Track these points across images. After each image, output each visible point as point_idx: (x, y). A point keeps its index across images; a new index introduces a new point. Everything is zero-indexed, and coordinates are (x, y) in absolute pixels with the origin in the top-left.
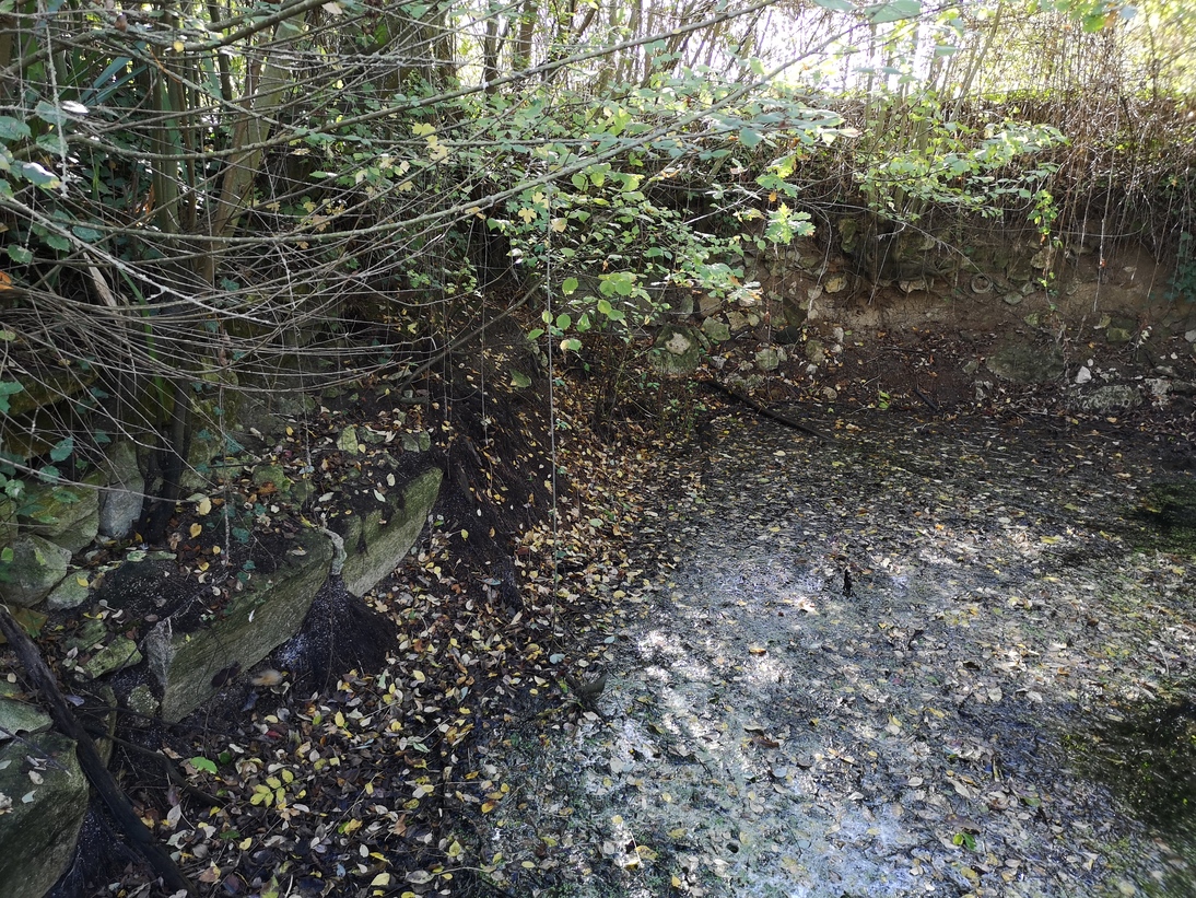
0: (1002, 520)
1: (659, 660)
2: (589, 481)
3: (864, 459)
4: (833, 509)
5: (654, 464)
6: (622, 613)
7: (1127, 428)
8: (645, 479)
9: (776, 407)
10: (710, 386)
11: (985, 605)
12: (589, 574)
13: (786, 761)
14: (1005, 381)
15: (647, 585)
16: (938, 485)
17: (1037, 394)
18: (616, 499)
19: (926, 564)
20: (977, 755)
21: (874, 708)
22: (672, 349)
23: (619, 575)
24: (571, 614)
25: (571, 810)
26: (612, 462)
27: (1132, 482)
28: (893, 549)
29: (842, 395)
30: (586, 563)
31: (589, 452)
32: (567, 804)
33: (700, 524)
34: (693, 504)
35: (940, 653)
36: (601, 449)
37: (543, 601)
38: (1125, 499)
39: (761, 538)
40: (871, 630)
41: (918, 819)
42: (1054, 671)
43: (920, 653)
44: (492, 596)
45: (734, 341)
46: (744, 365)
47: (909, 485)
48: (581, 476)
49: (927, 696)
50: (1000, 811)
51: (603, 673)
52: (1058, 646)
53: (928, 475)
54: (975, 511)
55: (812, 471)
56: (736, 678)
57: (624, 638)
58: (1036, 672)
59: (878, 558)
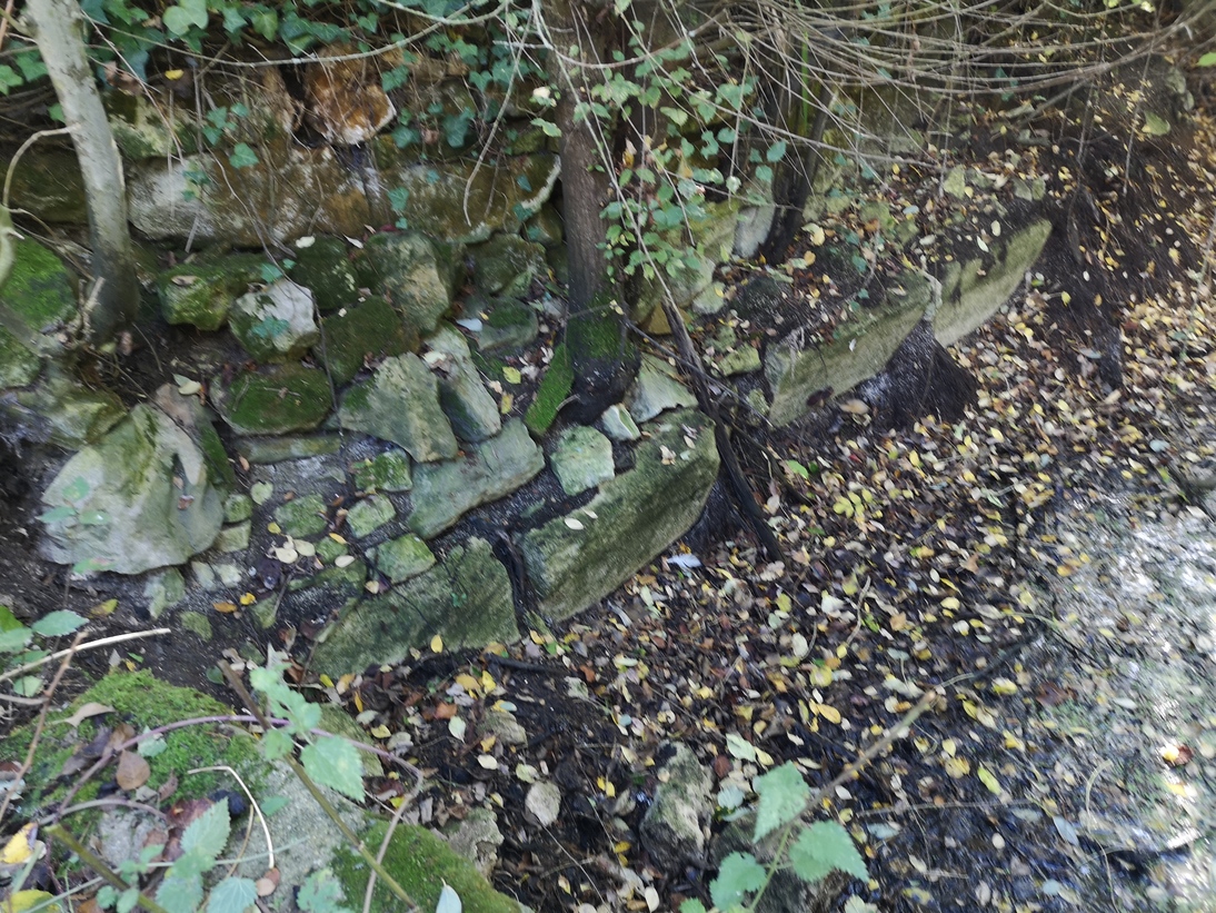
37: (1147, 383)
44: (1088, 368)
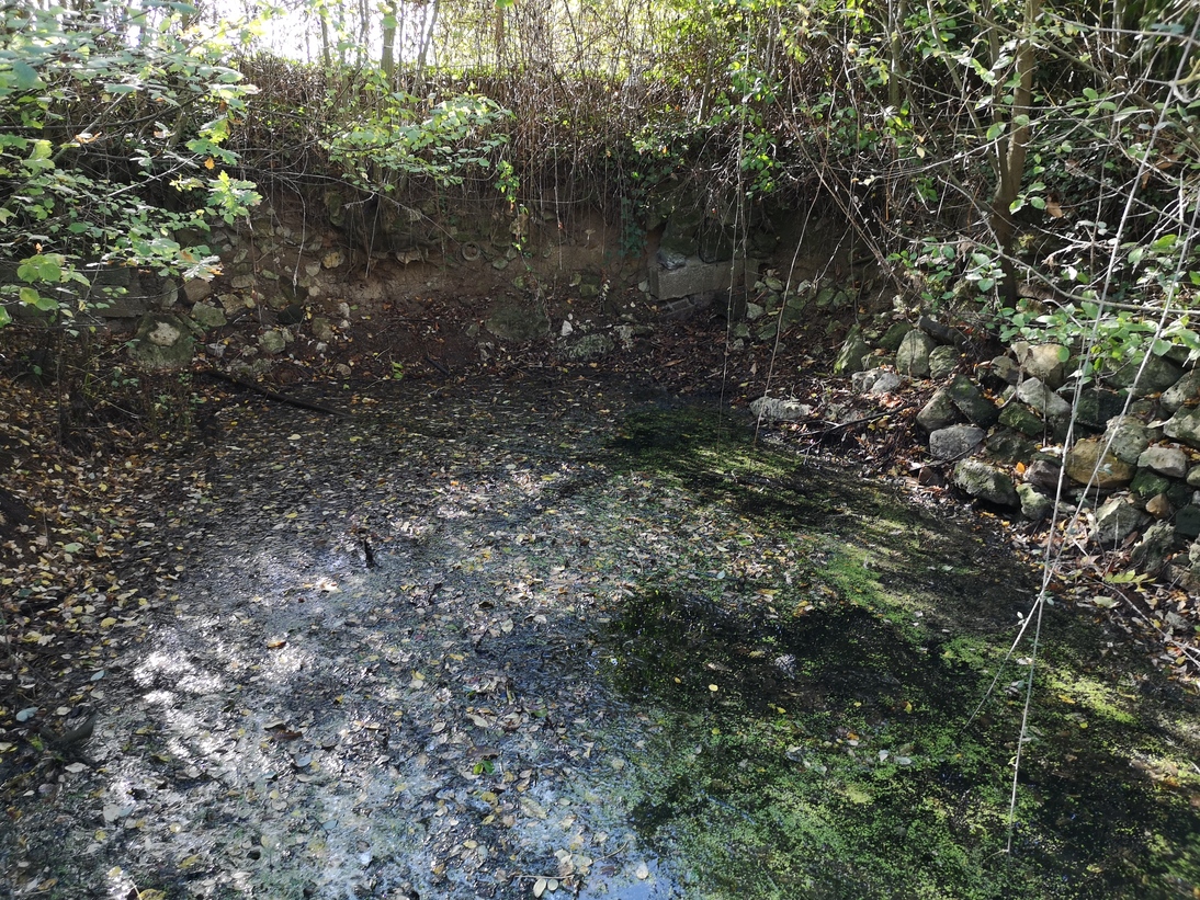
0: (509, 467)
1: (161, 682)
2: (60, 501)
3: (382, 430)
4: (353, 484)
5: (148, 470)
6: (113, 642)
7: (605, 371)
8: (136, 489)
9: (289, 390)
10: (210, 377)
11: (497, 547)
12: (67, 609)
13: (310, 748)
14: (505, 341)
15: (144, 603)
16: (452, 444)
17: (532, 350)
18: (99, 515)
19: (444, 520)
20: (494, 685)
21: (398, 669)
22: (159, 340)
23: (108, 600)
24: (43, 659)
25: (53, 881)
26: (92, 476)
27: (610, 417)
28: (412, 512)
29: (355, 370)
30: (61, 597)
31: (58, 468)
32: (48, 876)
33: (208, 526)
34: (198, 505)
35: (458, 600)
36: (75, 463)
38: (606, 431)
39: (277, 527)
40: (394, 594)
41: (442, 762)
42: (556, 593)
43: (441, 605)
45: (231, 325)
46: (247, 351)
47: (425, 449)
48: (49, 498)
49: (447, 644)
50: (514, 730)
51: (91, 714)
52: (557, 569)
53: (443, 436)
54: (485, 462)
55: (330, 450)
56: (252, 679)
57: (118, 669)
58: (541, 597)
59: (398, 524)
